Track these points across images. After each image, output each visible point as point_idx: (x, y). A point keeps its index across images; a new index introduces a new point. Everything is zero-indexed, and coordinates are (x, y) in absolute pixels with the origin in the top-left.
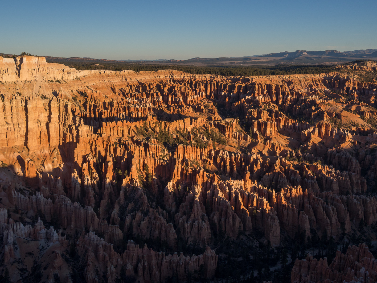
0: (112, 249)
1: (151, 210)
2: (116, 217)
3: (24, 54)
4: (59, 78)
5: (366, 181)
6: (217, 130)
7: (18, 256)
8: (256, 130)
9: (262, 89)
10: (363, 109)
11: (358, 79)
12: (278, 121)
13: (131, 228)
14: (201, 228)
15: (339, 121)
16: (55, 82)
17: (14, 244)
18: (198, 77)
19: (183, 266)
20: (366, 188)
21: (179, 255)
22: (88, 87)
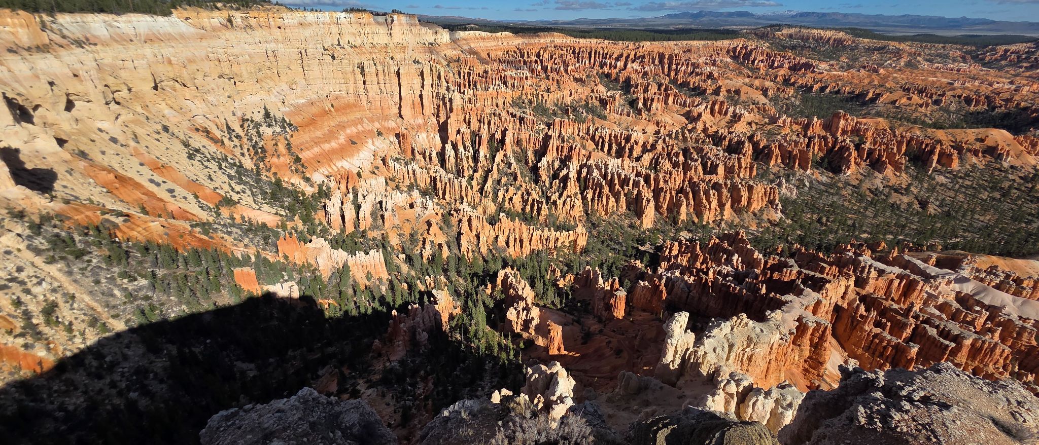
0: (484, 220)
1: (524, 185)
2: (489, 189)
3: (394, 11)
4: (432, 40)
5: (755, 166)
6: (597, 103)
7: (397, 222)
8: (640, 105)
9: (653, 58)
10: (768, 84)
11: (768, 47)
12: (668, 96)
13: (503, 201)
14: (573, 206)
15: (737, 97)
16: (427, 44)
17: (393, 210)
18: (582, 42)
19: (553, 241)
20: (754, 173)
21: (549, 230)
22: (462, 51)
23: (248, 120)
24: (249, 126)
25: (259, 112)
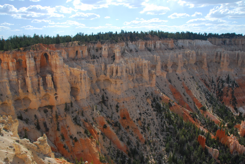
23: (220, 79)
24: (220, 82)
25: (225, 77)
